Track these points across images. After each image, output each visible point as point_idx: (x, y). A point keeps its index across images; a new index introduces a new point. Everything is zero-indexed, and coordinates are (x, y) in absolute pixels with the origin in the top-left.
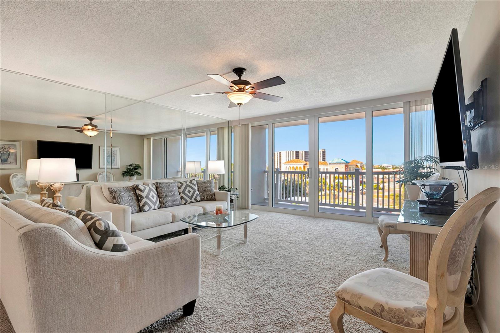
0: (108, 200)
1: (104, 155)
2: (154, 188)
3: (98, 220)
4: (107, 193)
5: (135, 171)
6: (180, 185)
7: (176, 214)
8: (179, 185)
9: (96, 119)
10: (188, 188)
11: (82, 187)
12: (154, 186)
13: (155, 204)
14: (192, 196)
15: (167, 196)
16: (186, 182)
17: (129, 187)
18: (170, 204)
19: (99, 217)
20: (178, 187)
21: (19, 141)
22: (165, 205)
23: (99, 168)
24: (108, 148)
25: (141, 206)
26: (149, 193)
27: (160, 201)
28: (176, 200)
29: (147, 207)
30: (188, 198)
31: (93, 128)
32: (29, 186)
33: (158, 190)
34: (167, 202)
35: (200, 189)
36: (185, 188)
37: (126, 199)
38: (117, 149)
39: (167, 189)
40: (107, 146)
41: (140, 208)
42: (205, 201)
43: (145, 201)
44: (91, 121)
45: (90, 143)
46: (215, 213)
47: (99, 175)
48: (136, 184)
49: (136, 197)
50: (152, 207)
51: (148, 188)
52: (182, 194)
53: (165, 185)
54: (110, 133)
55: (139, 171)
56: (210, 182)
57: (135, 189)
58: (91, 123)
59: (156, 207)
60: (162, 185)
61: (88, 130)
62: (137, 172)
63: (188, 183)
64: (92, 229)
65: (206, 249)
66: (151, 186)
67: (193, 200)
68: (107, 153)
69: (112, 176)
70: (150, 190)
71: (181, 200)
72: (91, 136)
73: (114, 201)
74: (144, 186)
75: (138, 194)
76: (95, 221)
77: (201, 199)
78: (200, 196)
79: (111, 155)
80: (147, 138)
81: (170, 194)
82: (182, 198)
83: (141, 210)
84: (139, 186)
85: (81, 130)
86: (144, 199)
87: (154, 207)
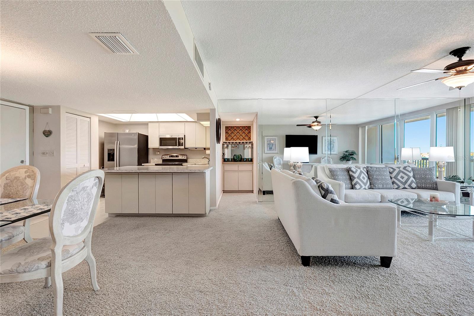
0: (328, 177)
1: (325, 143)
2: (365, 171)
3: (323, 183)
4: (327, 172)
5: (351, 156)
6: (392, 170)
7: (385, 195)
8: (390, 170)
9: (320, 117)
10: (401, 174)
11: (312, 166)
12: (365, 169)
13: (365, 185)
14: (405, 181)
15: (377, 179)
16: (399, 168)
17: (344, 168)
18: (381, 186)
19: (323, 182)
20: (389, 172)
21: (277, 136)
22: (376, 187)
23: (322, 153)
24: (328, 138)
25: (353, 184)
26: (360, 174)
27: (370, 182)
28: (387, 184)
29: (358, 186)
30: (401, 183)
31: (318, 123)
32: (282, 164)
33: (369, 173)
34: (377, 184)
35: (416, 176)
36: (398, 174)
37: (341, 177)
38: (335, 138)
39: (378, 173)
40: (328, 136)
41: (352, 186)
42: (423, 189)
43: (357, 181)
44: (317, 119)
45: (316, 135)
46: (429, 200)
47: (322, 159)
48: (349, 167)
49: (349, 177)
50: (362, 187)
51: (359, 171)
52: (394, 179)
53: (376, 169)
54: (330, 126)
55: (354, 156)
56: (430, 169)
57: (348, 170)
58: (317, 120)
59: (367, 187)
60: (373, 169)
61: (315, 125)
62: (352, 158)
63: (401, 169)
64: (321, 187)
65: (416, 232)
66: (362, 169)
67: (406, 186)
68: (328, 142)
69: (332, 160)
70: (361, 172)
71: (393, 184)
72: (316, 130)
73: (333, 178)
74: (355, 169)
75: (351, 174)
76: (322, 183)
77: (418, 186)
78: (417, 183)
79: (331, 143)
80: (362, 127)
81: (380, 177)
82: (393, 183)
83: (353, 187)
84: (351, 168)
85: (310, 126)
86: (355, 179)
87: (364, 187)
